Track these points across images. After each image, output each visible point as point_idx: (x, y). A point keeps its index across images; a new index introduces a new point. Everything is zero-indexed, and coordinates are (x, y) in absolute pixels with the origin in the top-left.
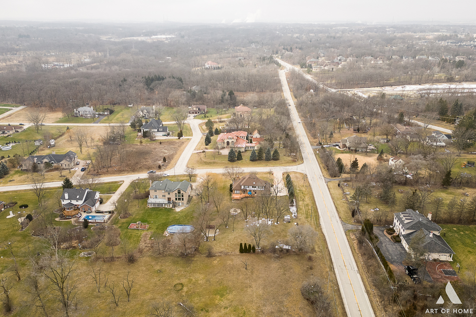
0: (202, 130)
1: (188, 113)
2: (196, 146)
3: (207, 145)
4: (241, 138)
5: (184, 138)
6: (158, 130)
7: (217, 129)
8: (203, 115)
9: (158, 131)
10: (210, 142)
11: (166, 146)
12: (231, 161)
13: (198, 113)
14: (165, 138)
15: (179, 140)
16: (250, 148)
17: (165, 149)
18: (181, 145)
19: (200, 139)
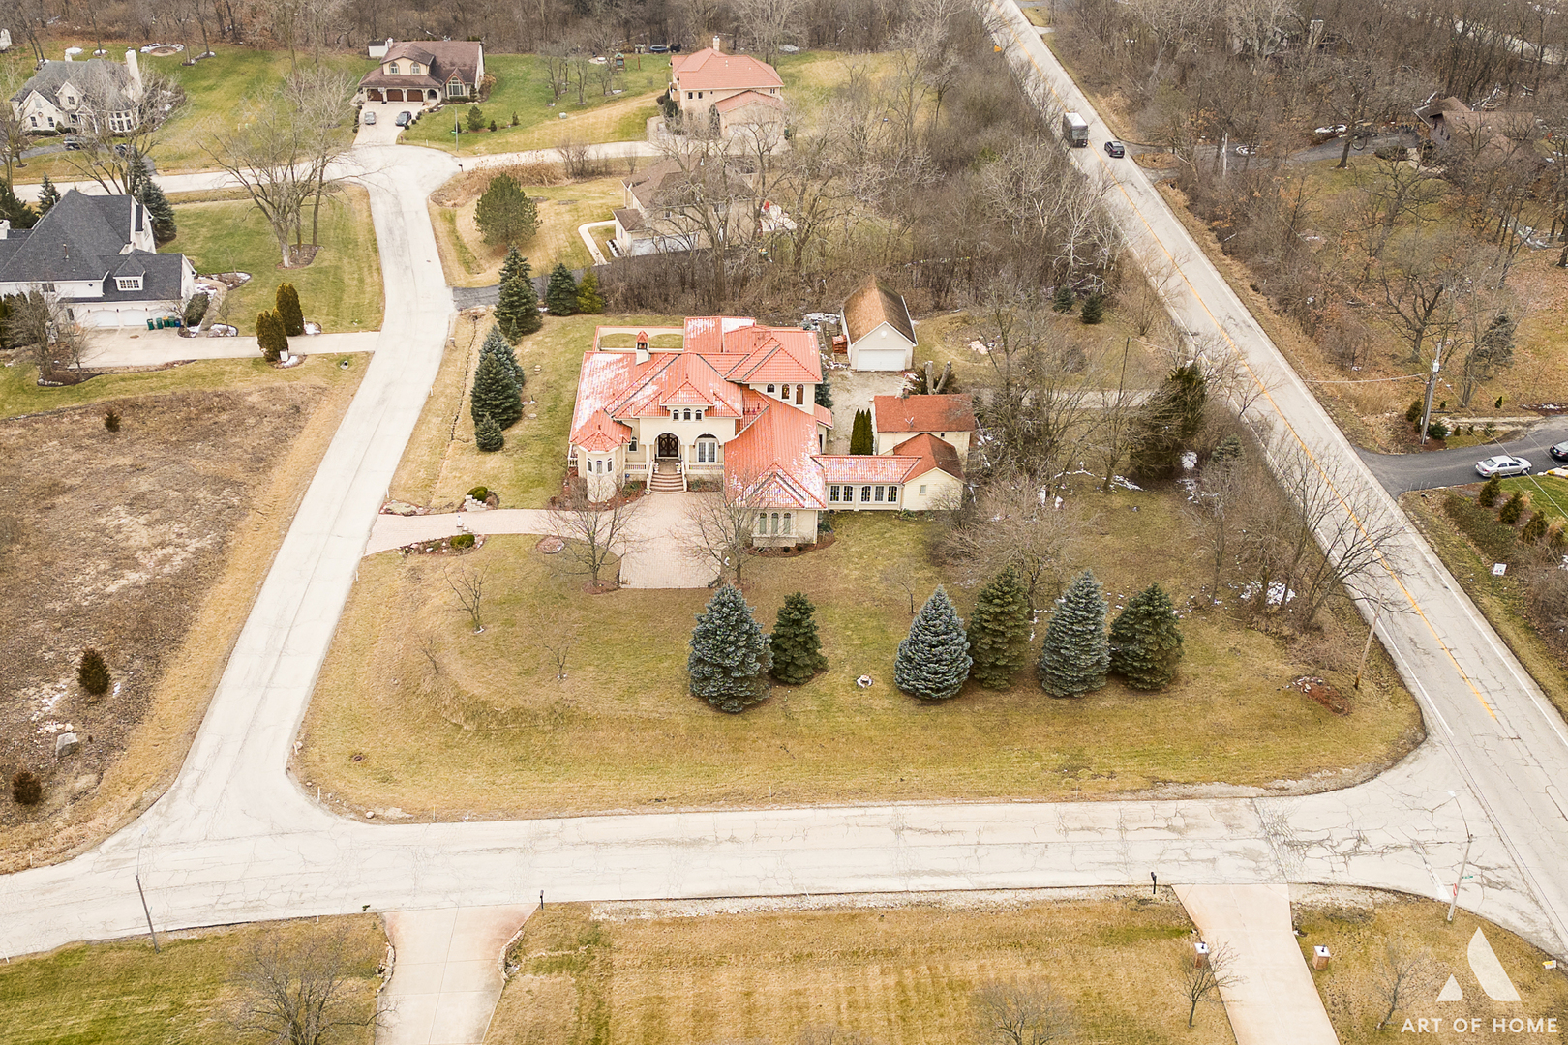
0: (452, 256)
1: (364, 96)
2: (405, 458)
3: (489, 444)
4: (777, 394)
5: (310, 344)
6: (109, 285)
7: (561, 275)
8: (460, 114)
9: (111, 293)
10: (510, 414)
11: (151, 452)
12: (718, 708)
13: (433, 94)
14: (171, 348)
15: (271, 378)
16: (857, 493)
17: (137, 503)
18: (280, 439)
19: (438, 353)
